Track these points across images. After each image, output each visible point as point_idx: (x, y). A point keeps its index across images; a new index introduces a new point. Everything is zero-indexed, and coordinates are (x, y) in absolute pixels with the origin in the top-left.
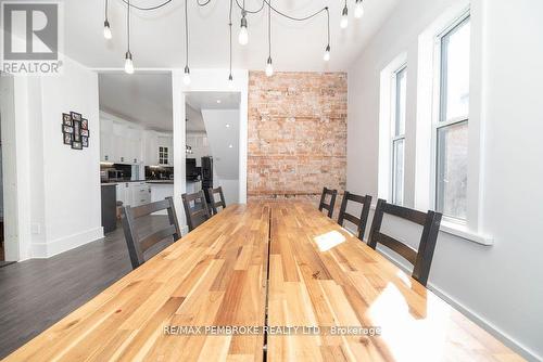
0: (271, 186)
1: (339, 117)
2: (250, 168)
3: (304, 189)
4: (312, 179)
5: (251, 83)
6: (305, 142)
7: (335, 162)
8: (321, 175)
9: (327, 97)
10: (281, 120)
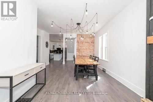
0: (81, 55)
1: (93, 42)
2: (77, 51)
3: (86, 55)
4: (88, 53)
5: (77, 36)
6: (87, 47)
7: (92, 50)
8: (90, 53)
9: (91, 39)
10: (82, 43)
